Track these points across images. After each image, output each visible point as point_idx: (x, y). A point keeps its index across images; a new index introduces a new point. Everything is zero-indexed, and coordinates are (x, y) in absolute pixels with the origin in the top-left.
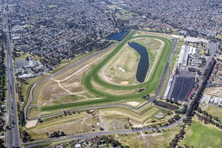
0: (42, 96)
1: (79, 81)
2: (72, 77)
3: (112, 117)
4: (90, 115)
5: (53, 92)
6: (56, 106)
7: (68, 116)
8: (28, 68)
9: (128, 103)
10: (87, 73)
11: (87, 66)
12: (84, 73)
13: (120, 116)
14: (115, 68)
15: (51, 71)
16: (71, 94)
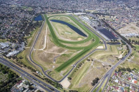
0: (44, 62)
1: (54, 46)
2: (46, 45)
3: (104, 58)
4: (91, 61)
5: (48, 57)
6: (63, 64)
7: (81, 68)
8: (5, 48)
9: (97, 48)
10: (52, 40)
11: (46, 36)
12: (50, 40)
13: (105, 55)
14: (63, 33)
15: (27, 45)
16: (61, 54)
